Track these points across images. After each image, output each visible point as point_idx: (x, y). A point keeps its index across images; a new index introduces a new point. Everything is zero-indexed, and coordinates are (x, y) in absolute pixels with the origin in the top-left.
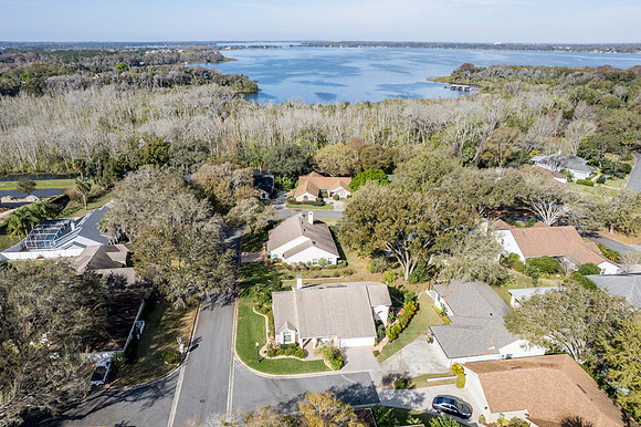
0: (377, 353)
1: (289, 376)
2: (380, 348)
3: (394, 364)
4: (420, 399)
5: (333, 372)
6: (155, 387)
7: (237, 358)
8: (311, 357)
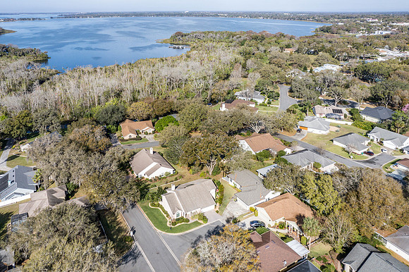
0: (217, 212)
1: (188, 232)
2: (217, 209)
3: (227, 214)
4: (244, 225)
5: (205, 225)
6: (131, 255)
7: (159, 231)
8: (191, 221)
